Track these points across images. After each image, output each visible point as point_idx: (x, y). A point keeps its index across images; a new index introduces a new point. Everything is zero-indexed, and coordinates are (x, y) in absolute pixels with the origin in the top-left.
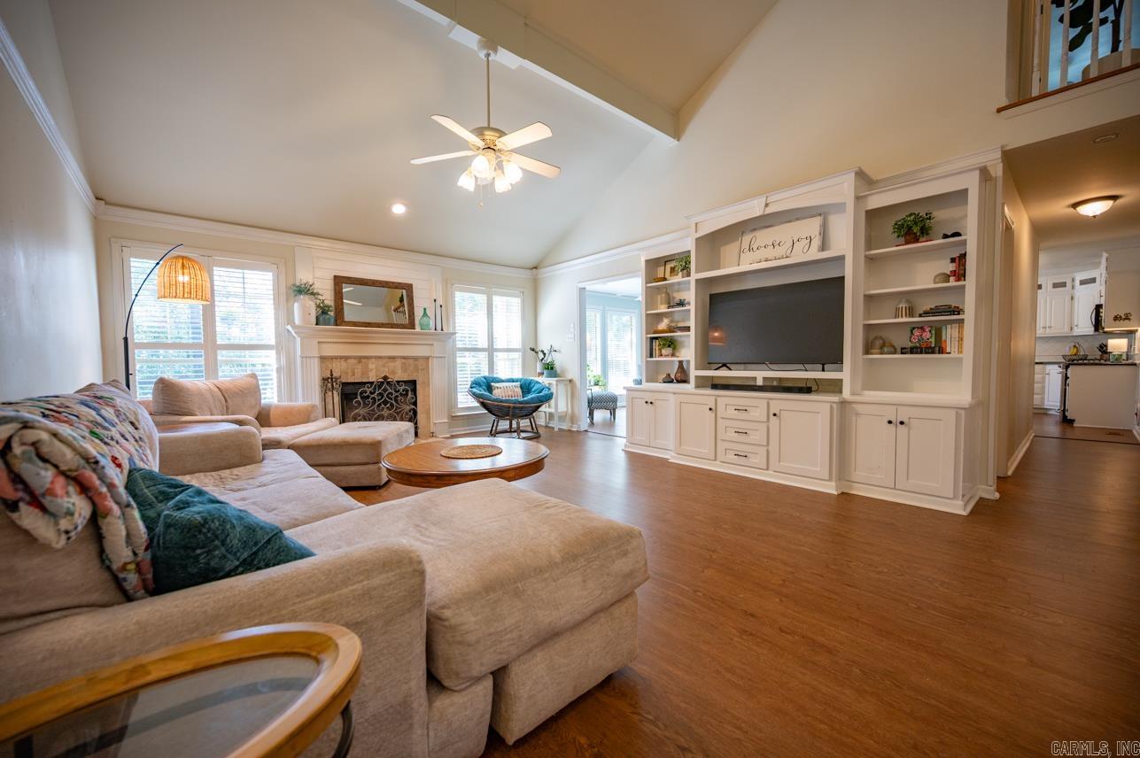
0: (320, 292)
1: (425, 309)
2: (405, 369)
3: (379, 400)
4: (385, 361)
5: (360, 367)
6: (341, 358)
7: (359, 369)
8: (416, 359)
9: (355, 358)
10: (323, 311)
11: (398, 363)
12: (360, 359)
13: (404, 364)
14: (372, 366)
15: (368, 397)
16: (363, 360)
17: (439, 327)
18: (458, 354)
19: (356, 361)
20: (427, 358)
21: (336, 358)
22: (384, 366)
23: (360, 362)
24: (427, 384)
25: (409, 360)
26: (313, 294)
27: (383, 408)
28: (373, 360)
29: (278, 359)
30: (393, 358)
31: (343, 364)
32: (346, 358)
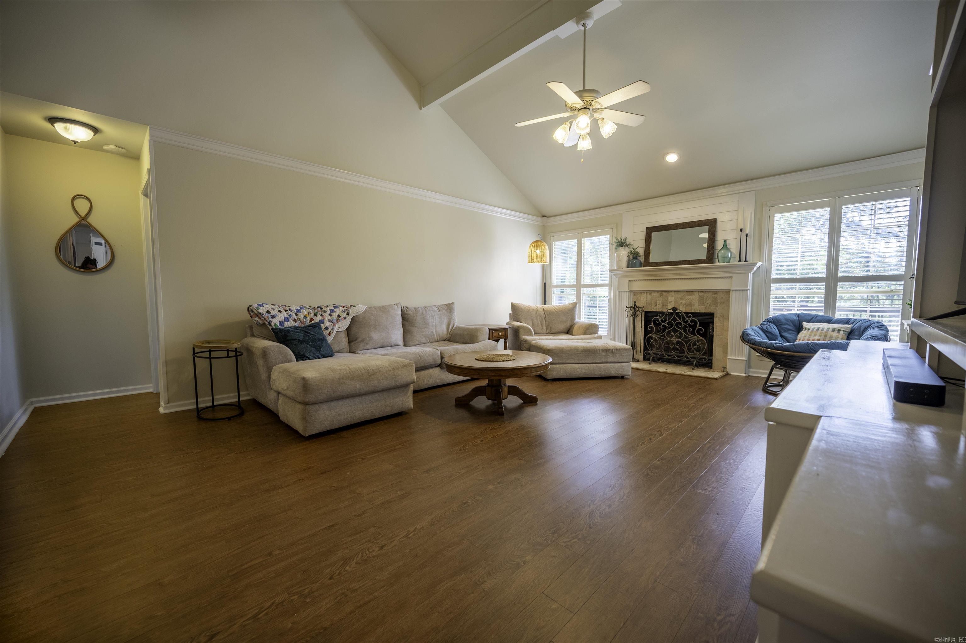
0: (632, 243)
1: (725, 241)
2: (702, 301)
3: (669, 328)
4: (682, 294)
5: (661, 299)
6: (647, 292)
7: (660, 301)
8: (715, 292)
9: (657, 292)
10: (634, 256)
11: (696, 296)
12: (662, 292)
13: (700, 296)
14: (671, 299)
15: (660, 324)
16: (664, 293)
17: (743, 258)
18: (773, 286)
19: (658, 294)
20: (728, 292)
21: (644, 292)
22: (681, 299)
23: (661, 295)
24: (726, 317)
25: (707, 294)
26: (627, 245)
27: (672, 336)
28: (673, 293)
29: (610, 293)
30: (691, 292)
31: (648, 297)
32: (651, 292)
